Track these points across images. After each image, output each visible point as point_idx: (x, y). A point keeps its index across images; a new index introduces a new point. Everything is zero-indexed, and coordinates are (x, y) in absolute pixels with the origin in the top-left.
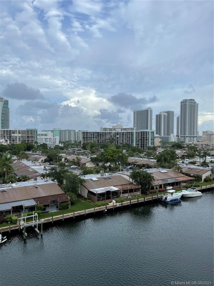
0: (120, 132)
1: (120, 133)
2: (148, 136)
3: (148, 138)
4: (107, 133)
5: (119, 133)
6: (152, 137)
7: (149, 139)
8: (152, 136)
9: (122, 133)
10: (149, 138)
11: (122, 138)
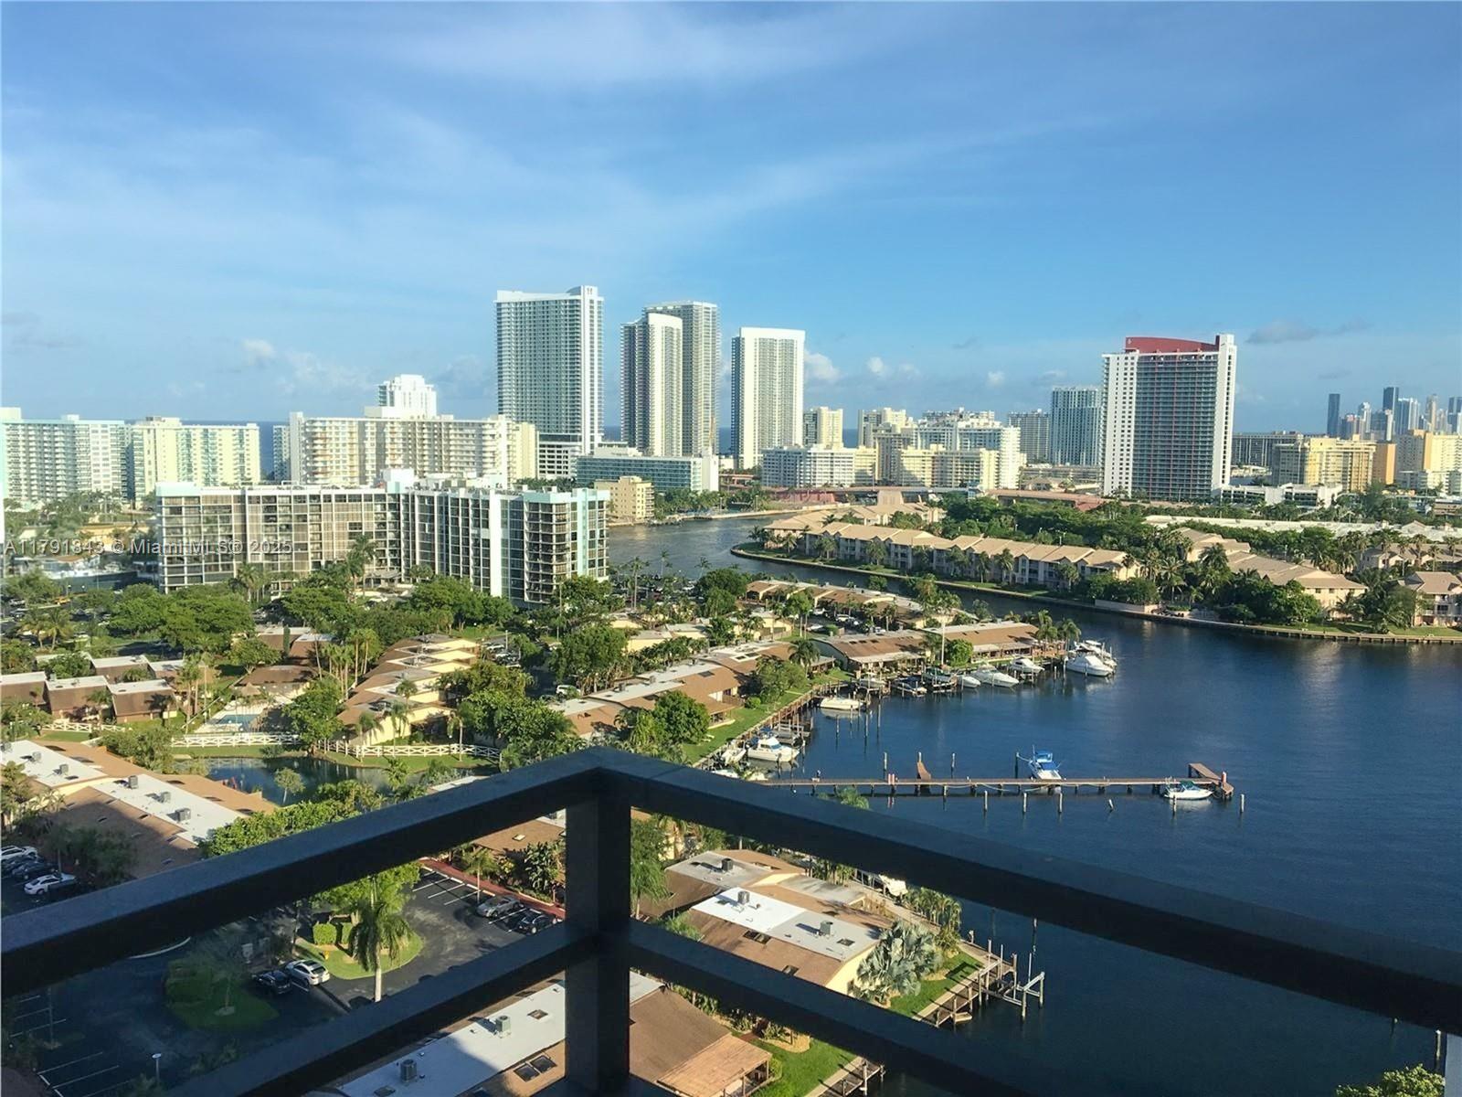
0: (410, 493)
1: (407, 496)
2: (568, 526)
3: (568, 536)
4: (328, 498)
5: (402, 498)
6: (592, 534)
7: (575, 546)
8: (592, 525)
9: (422, 498)
10: (574, 536)
11: (423, 528)
